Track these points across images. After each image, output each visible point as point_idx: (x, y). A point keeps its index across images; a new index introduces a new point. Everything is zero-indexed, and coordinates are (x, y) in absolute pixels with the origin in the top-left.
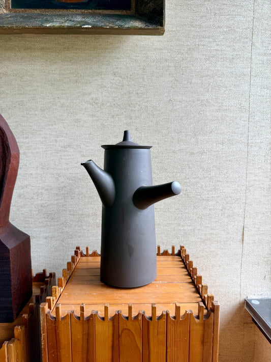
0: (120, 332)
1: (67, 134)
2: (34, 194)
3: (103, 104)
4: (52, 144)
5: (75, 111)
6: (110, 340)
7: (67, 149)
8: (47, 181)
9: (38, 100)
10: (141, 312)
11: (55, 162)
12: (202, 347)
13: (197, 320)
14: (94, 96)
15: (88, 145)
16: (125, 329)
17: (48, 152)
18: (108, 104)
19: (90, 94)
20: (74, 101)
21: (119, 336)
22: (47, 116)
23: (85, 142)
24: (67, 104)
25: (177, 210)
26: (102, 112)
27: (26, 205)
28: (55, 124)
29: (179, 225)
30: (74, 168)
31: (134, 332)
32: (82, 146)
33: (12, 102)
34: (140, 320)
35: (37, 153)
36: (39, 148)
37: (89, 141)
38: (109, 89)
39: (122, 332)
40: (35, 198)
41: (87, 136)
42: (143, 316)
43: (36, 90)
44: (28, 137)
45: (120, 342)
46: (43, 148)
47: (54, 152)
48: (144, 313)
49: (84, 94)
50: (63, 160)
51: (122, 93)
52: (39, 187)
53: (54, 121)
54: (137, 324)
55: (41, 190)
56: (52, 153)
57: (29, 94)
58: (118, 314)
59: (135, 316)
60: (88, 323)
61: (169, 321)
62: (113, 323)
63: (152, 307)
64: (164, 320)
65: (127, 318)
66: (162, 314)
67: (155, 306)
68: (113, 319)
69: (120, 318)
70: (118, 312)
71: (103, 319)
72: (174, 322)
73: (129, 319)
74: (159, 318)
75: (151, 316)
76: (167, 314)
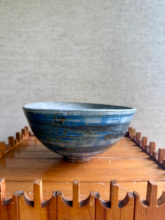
10: (94, 194)
34: (92, 207)
42: (97, 200)
48: (98, 195)
58: (57, 196)
59: (84, 199)
60: (8, 209)
61: (138, 208)
62: (48, 210)
63: (111, 185)
64: (131, 207)
65: (70, 203)
66: (127, 198)
67: (117, 184)
68: (47, 204)
69: (58, 204)
70: (56, 193)
71: (32, 204)
72: (146, 210)
73: (74, 204)
74: (123, 204)
75: (108, 200)
76: (136, 197)
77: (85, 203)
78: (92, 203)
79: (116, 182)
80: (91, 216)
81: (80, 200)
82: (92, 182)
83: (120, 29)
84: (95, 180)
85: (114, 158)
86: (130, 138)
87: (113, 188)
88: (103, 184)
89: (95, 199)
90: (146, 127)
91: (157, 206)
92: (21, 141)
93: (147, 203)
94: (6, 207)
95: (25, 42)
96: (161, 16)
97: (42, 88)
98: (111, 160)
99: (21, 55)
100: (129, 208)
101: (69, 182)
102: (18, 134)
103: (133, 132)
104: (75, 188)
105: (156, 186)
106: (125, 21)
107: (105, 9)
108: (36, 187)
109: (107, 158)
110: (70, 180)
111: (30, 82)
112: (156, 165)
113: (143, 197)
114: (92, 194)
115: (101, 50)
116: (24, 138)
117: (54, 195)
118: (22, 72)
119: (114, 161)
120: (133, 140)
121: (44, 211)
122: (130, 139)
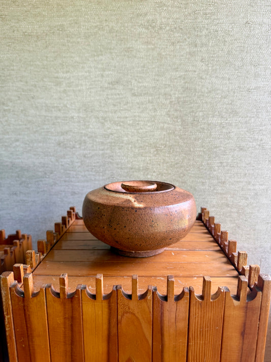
0: (119, 317)
4: (97, 79)
12: (241, 342)
13: (236, 302)
14: (150, 18)
15: (141, 81)
16: (128, 312)
18: (167, 28)
23: (137, 76)
25: (248, 164)
29: (249, 183)
31: (140, 317)
34: (150, 300)
39: (122, 316)
48: (156, 290)
58: (117, 290)
59: (142, 293)
60: (72, 302)
61: (193, 302)
62: (110, 303)
63: (168, 281)
64: (186, 301)
65: (130, 296)
66: (183, 292)
67: (173, 280)
68: (108, 297)
69: (118, 297)
70: (116, 287)
71: (94, 297)
72: (201, 304)
73: (133, 297)
74: (179, 298)
76: (191, 292)
77: (144, 296)
78: (150, 297)
79: (172, 277)
80: (148, 307)
81: (139, 294)
82: (151, 277)
84: (154, 275)
85: (177, 249)
86: (203, 222)
87: (170, 283)
88: (162, 278)
89: (153, 293)
91: (211, 301)
93: (202, 298)
94: (70, 300)
98: (174, 251)
101: (128, 276)
102: (64, 219)
103: (206, 215)
105: (210, 282)
107: (173, 43)
108: (98, 282)
109: (170, 249)
114: (150, 289)
119: (177, 254)
120: (205, 225)
121: (105, 304)
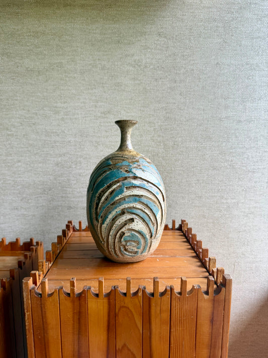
0: (117, 311)
1: (107, 99)
2: (72, 163)
3: (146, 67)
4: (91, 109)
5: (116, 74)
6: (106, 319)
7: (107, 115)
8: (86, 149)
9: (78, 62)
10: (142, 287)
11: (94, 129)
14: (136, 58)
15: (129, 111)
16: (123, 307)
17: (87, 118)
18: (151, 67)
19: (133, 55)
20: (116, 63)
21: (116, 315)
22: (86, 79)
23: (126, 107)
24: (108, 67)
26: (145, 75)
27: (64, 174)
28: (95, 88)
30: (113, 135)
31: (133, 310)
32: (123, 112)
33: (50, 63)
34: (141, 297)
35: (76, 119)
36: (78, 114)
37: (129, 106)
38: (153, 51)
39: (119, 310)
40: (74, 166)
41: (128, 101)
42: (144, 291)
43: (75, 50)
44: (66, 102)
45: (117, 322)
46: (81, 114)
47: (93, 118)
48: (145, 288)
49: (126, 56)
50: (103, 128)
51: (167, 55)
52: (78, 155)
53: (94, 85)
54: (137, 301)
55: (79, 159)
56: (91, 119)
57: (68, 56)
58: (115, 289)
59: (134, 291)
60: (79, 300)
61: (173, 297)
62: (109, 299)
63: (154, 281)
64: (168, 296)
65: (125, 294)
66: (166, 290)
67: (158, 280)
68: (108, 295)
69: (116, 295)
70: (114, 287)
71: (97, 295)
72: (179, 298)
73: (127, 295)
74: (163, 294)
75: (152, 292)
76: (172, 289)
77: (136, 294)
78: (140, 294)
79: (157, 278)
80: (139, 302)
81: (132, 292)
82: (141, 279)
83: (174, 103)
84: (143, 277)
85: (162, 256)
86: (183, 232)
87: (155, 283)
88: (149, 280)
89: (143, 291)
90: (204, 217)
91: (187, 295)
92: (67, 238)
93: (180, 293)
94: (78, 298)
95: (63, 119)
96: (222, 87)
97: (84, 172)
98: (159, 258)
99: (58, 135)
100: (167, 297)
101: (122, 279)
102: (64, 232)
103: (185, 226)
104: (128, 282)
105: (186, 281)
106: (180, 94)
107: (156, 80)
108: (100, 283)
109: (155, 256)
110: (123, 277)
111: (70, 167)
112: (199, 264)
113: (177, 289)
114: (140, 287)
115: (152, 128)
116: (70, 234)
117: (113, 288)
118: (60, 156)
119: (161, 260)
120: (184, 235)
121: (106, 301)
122: (182, 234)
